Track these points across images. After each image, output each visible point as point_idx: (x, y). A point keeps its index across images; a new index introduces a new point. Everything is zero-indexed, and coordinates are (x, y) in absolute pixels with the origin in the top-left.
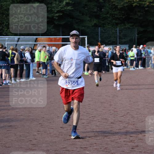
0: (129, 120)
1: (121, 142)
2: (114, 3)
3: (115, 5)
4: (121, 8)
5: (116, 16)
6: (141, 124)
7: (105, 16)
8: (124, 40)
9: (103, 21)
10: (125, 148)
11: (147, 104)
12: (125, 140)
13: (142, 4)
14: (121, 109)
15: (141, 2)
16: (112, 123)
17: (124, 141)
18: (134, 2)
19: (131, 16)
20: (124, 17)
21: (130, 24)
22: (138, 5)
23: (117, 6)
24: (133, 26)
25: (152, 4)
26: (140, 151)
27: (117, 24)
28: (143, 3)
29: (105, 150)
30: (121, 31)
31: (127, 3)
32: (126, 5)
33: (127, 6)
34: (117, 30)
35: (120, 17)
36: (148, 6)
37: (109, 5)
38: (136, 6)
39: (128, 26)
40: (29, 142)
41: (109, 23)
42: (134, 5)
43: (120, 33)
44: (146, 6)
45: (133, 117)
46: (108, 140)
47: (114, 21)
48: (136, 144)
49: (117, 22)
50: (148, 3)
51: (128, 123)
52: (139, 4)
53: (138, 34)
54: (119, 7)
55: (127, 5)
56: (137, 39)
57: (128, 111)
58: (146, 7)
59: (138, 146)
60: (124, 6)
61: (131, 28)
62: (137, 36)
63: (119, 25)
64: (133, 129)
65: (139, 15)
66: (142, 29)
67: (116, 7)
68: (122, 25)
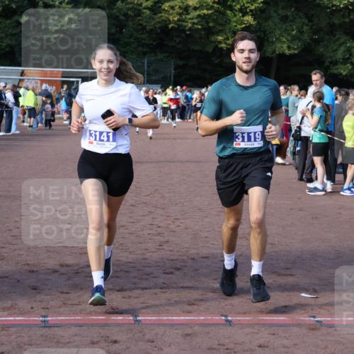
0: (157, 201)
1: (144, 235)
2: (141, 22)
3: (142, 24)
4: (151, 30)
5: (143, 41)
6: (174, 208)
7: (127, 40)
8: (154, 78)
9: (125, 47)
10: (149, 245)
11: (185, 178)
12: (151, 232)
13: (182, 25)
14: (147, 185)
15: (180, 23)
16: (132, 206)
17: (149, 234)
18: (170, 23)
19: (165, 43)
20: (155, 43)
21: (164, 54)
22: (176, 26)
23: (146, 26)
24: (168, 56)
25: (196, 26)
26: (171, 249)
27: (144, 54)
28: (184, 24)
29: (121, 248)
30: (150, 64)
31: (159, 22)
32: (158, 26)
33: (160, 28)
34: (144, 63)
35: (148, 43)
36: (190, 29)
37: (134, 25)
38: (173, 27)
39: (160, 56)
40: (8, 232)
41: (133, 52)
42: (170, 26)
43: (148, 67)
44: (187, 28)
45: (163, 197)
46: (125, 231)
47: (140, 49)
48: (166, 239)
49: (145, 50)
50: (190, 25)
51: (156, 207)
52: (178, 25)
53: (175, 70)
54: (148, 28)
55: (160, 25)
56: (174, 77)
57: (156, 188)
58: (188, 30)
59: (168, 242)
60: (156, 28)
61: (165, 60)
62: (173, 71)
63: (148, 56)
64: (162, 215)
65: (177, 41)
66: (181, 63)
67: (144, 28)
68: (153, 54)
